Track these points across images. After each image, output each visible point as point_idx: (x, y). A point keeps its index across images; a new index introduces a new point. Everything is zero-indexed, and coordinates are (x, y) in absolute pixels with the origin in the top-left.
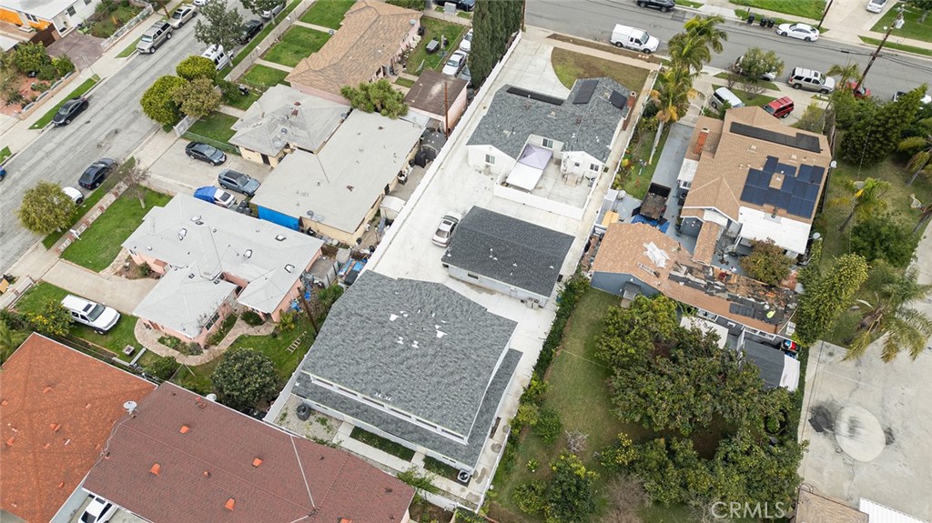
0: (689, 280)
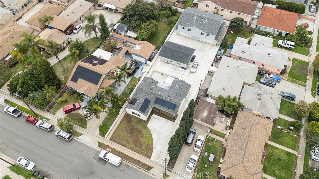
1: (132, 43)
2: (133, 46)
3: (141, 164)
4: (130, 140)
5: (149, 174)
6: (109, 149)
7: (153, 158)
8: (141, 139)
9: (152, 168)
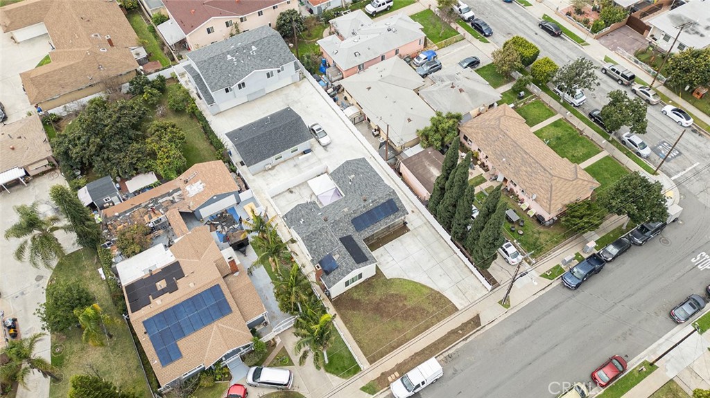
0: (169, 196)
1: (169, 194)
2: (180, 195)
3: (460, 332)
4: (399, 324)
5: (487, 328)
6: (393, 376)
7: (461, 304)
8: (409, 304)
9: (478, 317)
